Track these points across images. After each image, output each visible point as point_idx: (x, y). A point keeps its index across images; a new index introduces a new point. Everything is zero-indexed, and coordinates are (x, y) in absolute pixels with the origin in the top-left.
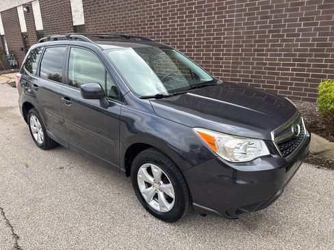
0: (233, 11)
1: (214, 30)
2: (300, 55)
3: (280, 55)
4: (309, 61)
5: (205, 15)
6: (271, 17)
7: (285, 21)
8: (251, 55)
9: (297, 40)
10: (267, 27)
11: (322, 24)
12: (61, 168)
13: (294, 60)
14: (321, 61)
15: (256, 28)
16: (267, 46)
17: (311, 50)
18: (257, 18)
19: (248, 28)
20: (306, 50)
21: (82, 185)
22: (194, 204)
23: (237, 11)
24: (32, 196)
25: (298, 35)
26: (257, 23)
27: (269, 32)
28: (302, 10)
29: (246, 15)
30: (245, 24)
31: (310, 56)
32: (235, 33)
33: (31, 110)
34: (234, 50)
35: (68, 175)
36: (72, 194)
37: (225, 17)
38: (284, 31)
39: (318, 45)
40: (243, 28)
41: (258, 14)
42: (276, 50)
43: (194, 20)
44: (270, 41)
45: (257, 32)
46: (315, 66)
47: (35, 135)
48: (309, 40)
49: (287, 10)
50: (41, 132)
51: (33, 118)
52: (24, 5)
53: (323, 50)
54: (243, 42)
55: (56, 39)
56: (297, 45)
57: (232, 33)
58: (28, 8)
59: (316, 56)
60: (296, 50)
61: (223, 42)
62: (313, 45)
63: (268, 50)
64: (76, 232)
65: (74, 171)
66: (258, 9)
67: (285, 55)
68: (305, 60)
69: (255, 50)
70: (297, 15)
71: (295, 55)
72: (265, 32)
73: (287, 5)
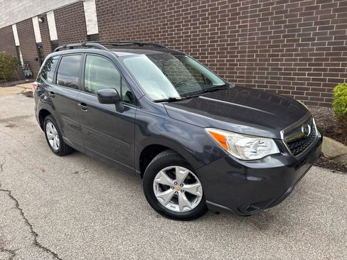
0: (247, 17)
1: (228, 37)
2: (316, 60)
3: (296, 60)
4: (326, 65)
5: (218, 21)
6: (285, 22)
7: (300, 25)
8: (265, 60)
9: (313, 45)
10: (281, 32)
11: (337, 27)
12: (76, 173)
13: (310, 65)
14: (338, 65)
15: (270, 33)
16: (282, 51)
17: (327, 54)
18: (271, 23)
19: (262, 34)
20: (322, 54)
21: (96, 188)
23: (251, 16)
24: (49, 198)
25: (314, 39)
26: (272, 28)
27: (284, 37)
28: (317, 14)
29: (259, 20)
30: (259, 29)
31: (327, 60)
32: (249, 39)
33: (47, 117)
34: (249, 56)
35: (83, 179)
36: (87, 196)
37: (238, 22)
38: (299, 35)
39: (334, 49)
40: (258, 34)
41: (272, 18)
42: (291, 55)
43: (208, 26)
44: (285, 46)
45: (271, 38)
46: (331, 70)
47: (51, 142)
48: (324, 44)
49: (302, 15)
50: (57, 139)
51: (49, 125)
52: (39, 16)
53: (339, 54)
54: (258, 47)
55: (72, 48)
56: (312, 50)
57: (246, 39)
58: (42, 19)
59: (333, 60)
60: (311, 55)
61: (237, 48)
62: (329, 49)
63: (283, 55)
64: (91, 230)
65: (89, 175)
66: (272, 14)
67: (301, 60)
68: (321, 65)
69: (270, 56)
70: (312, 19)
71: (311, 60)
72: (279, 37)
73: (301, 9)
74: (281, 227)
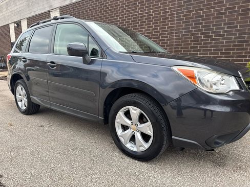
0: (174, 21)
1: (160, 35)
2: (225, 50)
3: (210, 50)
4: (233, 53)
5: (153, 24)
6: (202, 23)
7: (213, 26)
8: (188, 51)
9: (223, 39)
10: (200, 30)
11: (240, 26)
12: (42, 126)
13: (221, 53)
14: (242, 53)
15: (191, 31)
16: (200, 44)
17: (234, 46)
18: (192, 25)
19: (185, 32)
20: (230, 46)
22: (173, 137)
23: (177, 20)
25: (224, 35)
26: (192, 28)
27: (202, 34)
28: (225, 17)
29: (183, 23)
30: (183, 29)
31: (234, 49)
32: (176, 36)
33: (19, 81)
34: (175, 48)
35: (48, 131)
36: (53, 143)
37: (168, 24)
38: (213, 33)
39: (239, 42)
40: (182, 32)
41: (193, 21)
42: (207, 47)
43: (145, 28)
44: (202, 40)
45: (192, 35)
46: (237, 57)
47: (19, 103)
48: (231, 38)
49: (214, 18)
50: (25, 100)
51: (19, 88)
53: (243, 45)
54: (182, 42)
56: (223, 43)
57: (173, 36)
58: (17, 24)
59: (238, 49)
60: (222, 46)
61: (167, 43)
62: (235, 42)
63: (201, 47)
65: (53, 128)
66: (192, 18)
67: (214, 50)
68: (229, 53)
69: (191, 48)
70: (222, 21)
71: (222, 50)
72: (198, 34)
73: (214, 14)
74: (237, 164)
